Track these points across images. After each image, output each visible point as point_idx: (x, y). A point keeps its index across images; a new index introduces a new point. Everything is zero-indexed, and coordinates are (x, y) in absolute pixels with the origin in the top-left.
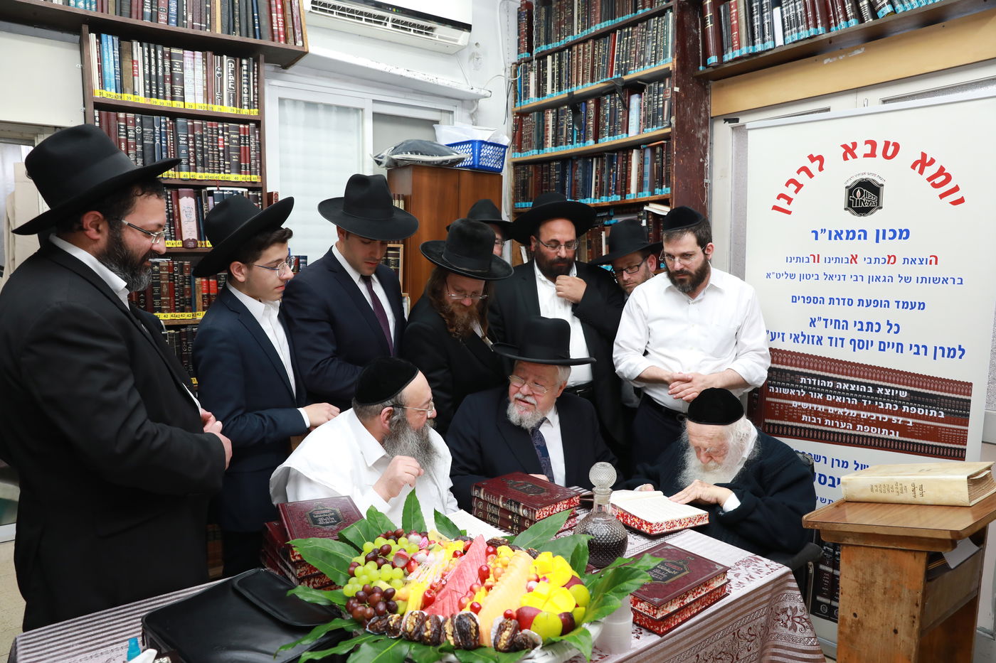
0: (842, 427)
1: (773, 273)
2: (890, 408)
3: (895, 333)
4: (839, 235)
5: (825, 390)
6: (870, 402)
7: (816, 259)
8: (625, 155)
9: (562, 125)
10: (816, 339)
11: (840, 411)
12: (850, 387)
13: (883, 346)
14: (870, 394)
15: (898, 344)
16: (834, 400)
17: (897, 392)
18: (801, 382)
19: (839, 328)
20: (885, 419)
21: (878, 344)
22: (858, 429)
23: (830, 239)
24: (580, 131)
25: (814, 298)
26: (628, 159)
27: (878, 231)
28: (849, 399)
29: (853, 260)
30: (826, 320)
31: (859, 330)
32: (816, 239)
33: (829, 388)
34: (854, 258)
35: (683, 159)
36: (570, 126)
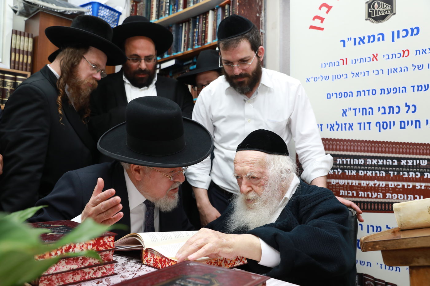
0: (374, 196)
1: (312, 78)
2: (414, 176)
3: (413, 112)
4: (362, 40)
5: (357, 167)
6: (396, 173)
7: (345, 62)
8: (204, 16)
9: (162, 3)
10: (348, 126)
11: (371, 183)
12: (378, 162)
13: (403, 125)
14: (395, 166)
15: (416, 121)
16: (365, 175)
17: (418, 161)
18: (338, 163)
19: (366, 114)
20: (409, 186)
21: (399, 123)
22: (387, 197)
23: (355, 44)
24: (174, 5)
25: (345, 93)
26: (206, 19)
27: (393, 33)
28: (378, 172)
29: (374, 58)
30: (355, 109)
31: (382, 114)
32: (344, 46)
33: (361, 165)
34: (375, 57)
35: (244, 10)
36: (167, 3)
